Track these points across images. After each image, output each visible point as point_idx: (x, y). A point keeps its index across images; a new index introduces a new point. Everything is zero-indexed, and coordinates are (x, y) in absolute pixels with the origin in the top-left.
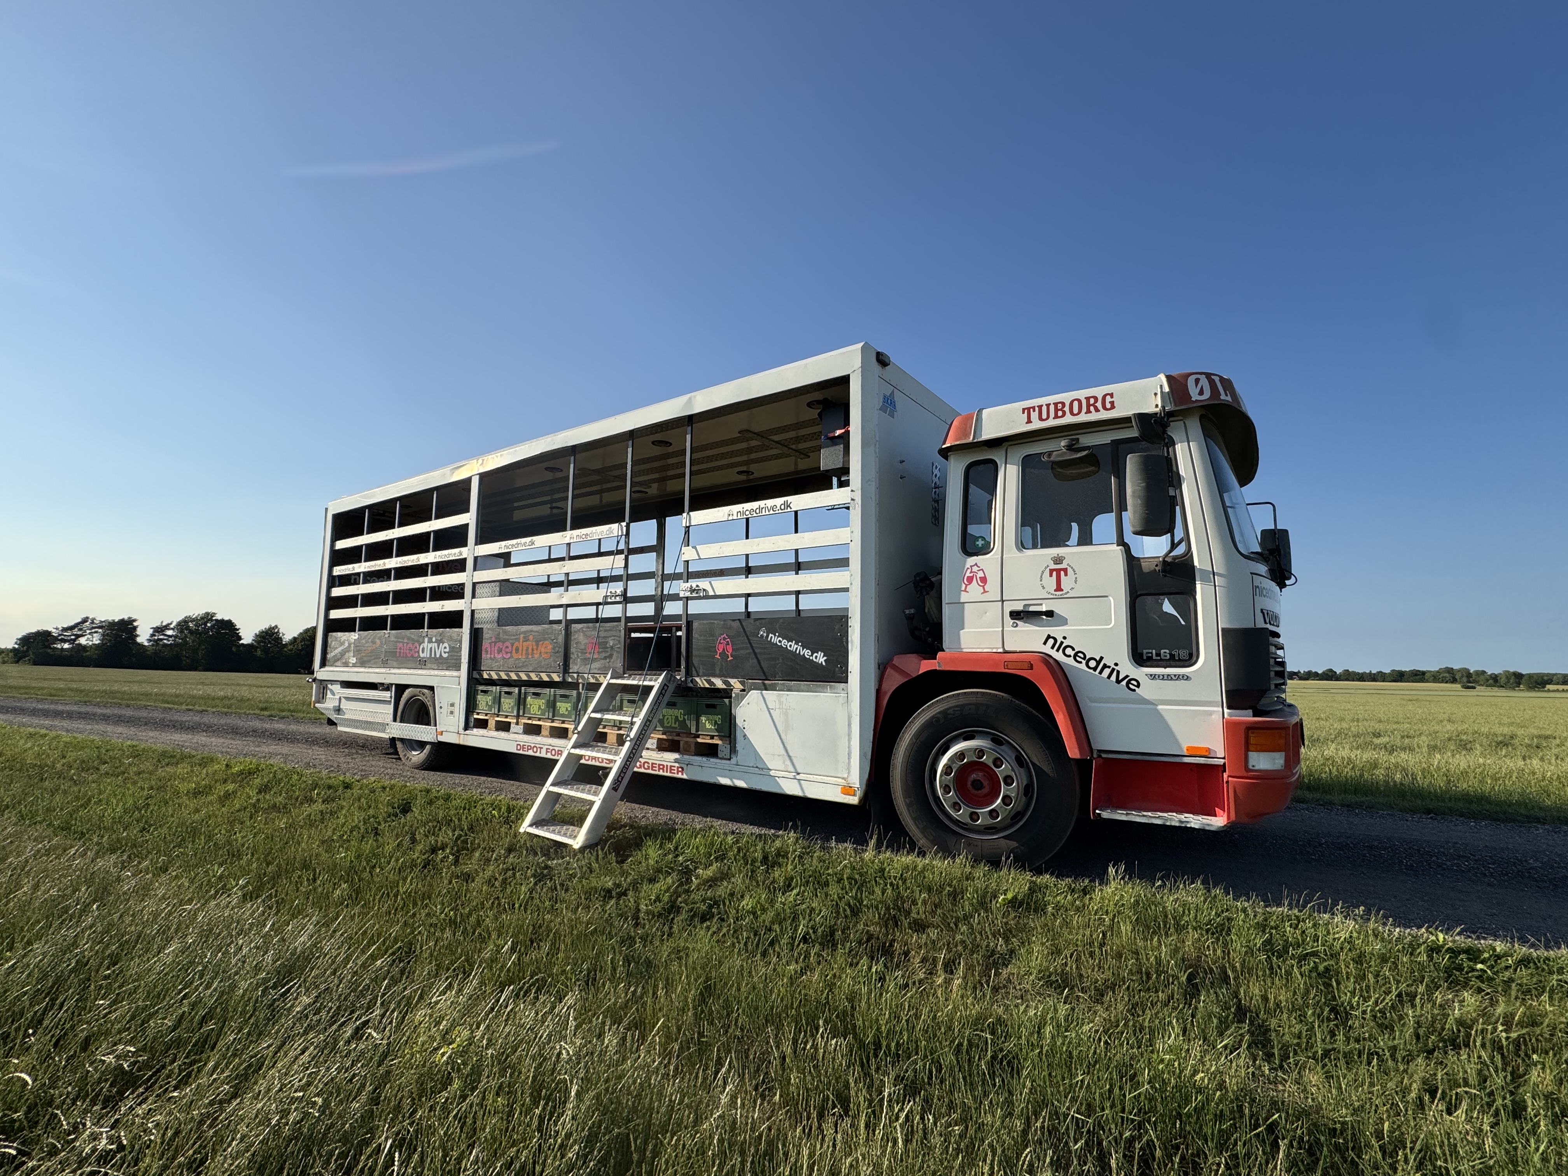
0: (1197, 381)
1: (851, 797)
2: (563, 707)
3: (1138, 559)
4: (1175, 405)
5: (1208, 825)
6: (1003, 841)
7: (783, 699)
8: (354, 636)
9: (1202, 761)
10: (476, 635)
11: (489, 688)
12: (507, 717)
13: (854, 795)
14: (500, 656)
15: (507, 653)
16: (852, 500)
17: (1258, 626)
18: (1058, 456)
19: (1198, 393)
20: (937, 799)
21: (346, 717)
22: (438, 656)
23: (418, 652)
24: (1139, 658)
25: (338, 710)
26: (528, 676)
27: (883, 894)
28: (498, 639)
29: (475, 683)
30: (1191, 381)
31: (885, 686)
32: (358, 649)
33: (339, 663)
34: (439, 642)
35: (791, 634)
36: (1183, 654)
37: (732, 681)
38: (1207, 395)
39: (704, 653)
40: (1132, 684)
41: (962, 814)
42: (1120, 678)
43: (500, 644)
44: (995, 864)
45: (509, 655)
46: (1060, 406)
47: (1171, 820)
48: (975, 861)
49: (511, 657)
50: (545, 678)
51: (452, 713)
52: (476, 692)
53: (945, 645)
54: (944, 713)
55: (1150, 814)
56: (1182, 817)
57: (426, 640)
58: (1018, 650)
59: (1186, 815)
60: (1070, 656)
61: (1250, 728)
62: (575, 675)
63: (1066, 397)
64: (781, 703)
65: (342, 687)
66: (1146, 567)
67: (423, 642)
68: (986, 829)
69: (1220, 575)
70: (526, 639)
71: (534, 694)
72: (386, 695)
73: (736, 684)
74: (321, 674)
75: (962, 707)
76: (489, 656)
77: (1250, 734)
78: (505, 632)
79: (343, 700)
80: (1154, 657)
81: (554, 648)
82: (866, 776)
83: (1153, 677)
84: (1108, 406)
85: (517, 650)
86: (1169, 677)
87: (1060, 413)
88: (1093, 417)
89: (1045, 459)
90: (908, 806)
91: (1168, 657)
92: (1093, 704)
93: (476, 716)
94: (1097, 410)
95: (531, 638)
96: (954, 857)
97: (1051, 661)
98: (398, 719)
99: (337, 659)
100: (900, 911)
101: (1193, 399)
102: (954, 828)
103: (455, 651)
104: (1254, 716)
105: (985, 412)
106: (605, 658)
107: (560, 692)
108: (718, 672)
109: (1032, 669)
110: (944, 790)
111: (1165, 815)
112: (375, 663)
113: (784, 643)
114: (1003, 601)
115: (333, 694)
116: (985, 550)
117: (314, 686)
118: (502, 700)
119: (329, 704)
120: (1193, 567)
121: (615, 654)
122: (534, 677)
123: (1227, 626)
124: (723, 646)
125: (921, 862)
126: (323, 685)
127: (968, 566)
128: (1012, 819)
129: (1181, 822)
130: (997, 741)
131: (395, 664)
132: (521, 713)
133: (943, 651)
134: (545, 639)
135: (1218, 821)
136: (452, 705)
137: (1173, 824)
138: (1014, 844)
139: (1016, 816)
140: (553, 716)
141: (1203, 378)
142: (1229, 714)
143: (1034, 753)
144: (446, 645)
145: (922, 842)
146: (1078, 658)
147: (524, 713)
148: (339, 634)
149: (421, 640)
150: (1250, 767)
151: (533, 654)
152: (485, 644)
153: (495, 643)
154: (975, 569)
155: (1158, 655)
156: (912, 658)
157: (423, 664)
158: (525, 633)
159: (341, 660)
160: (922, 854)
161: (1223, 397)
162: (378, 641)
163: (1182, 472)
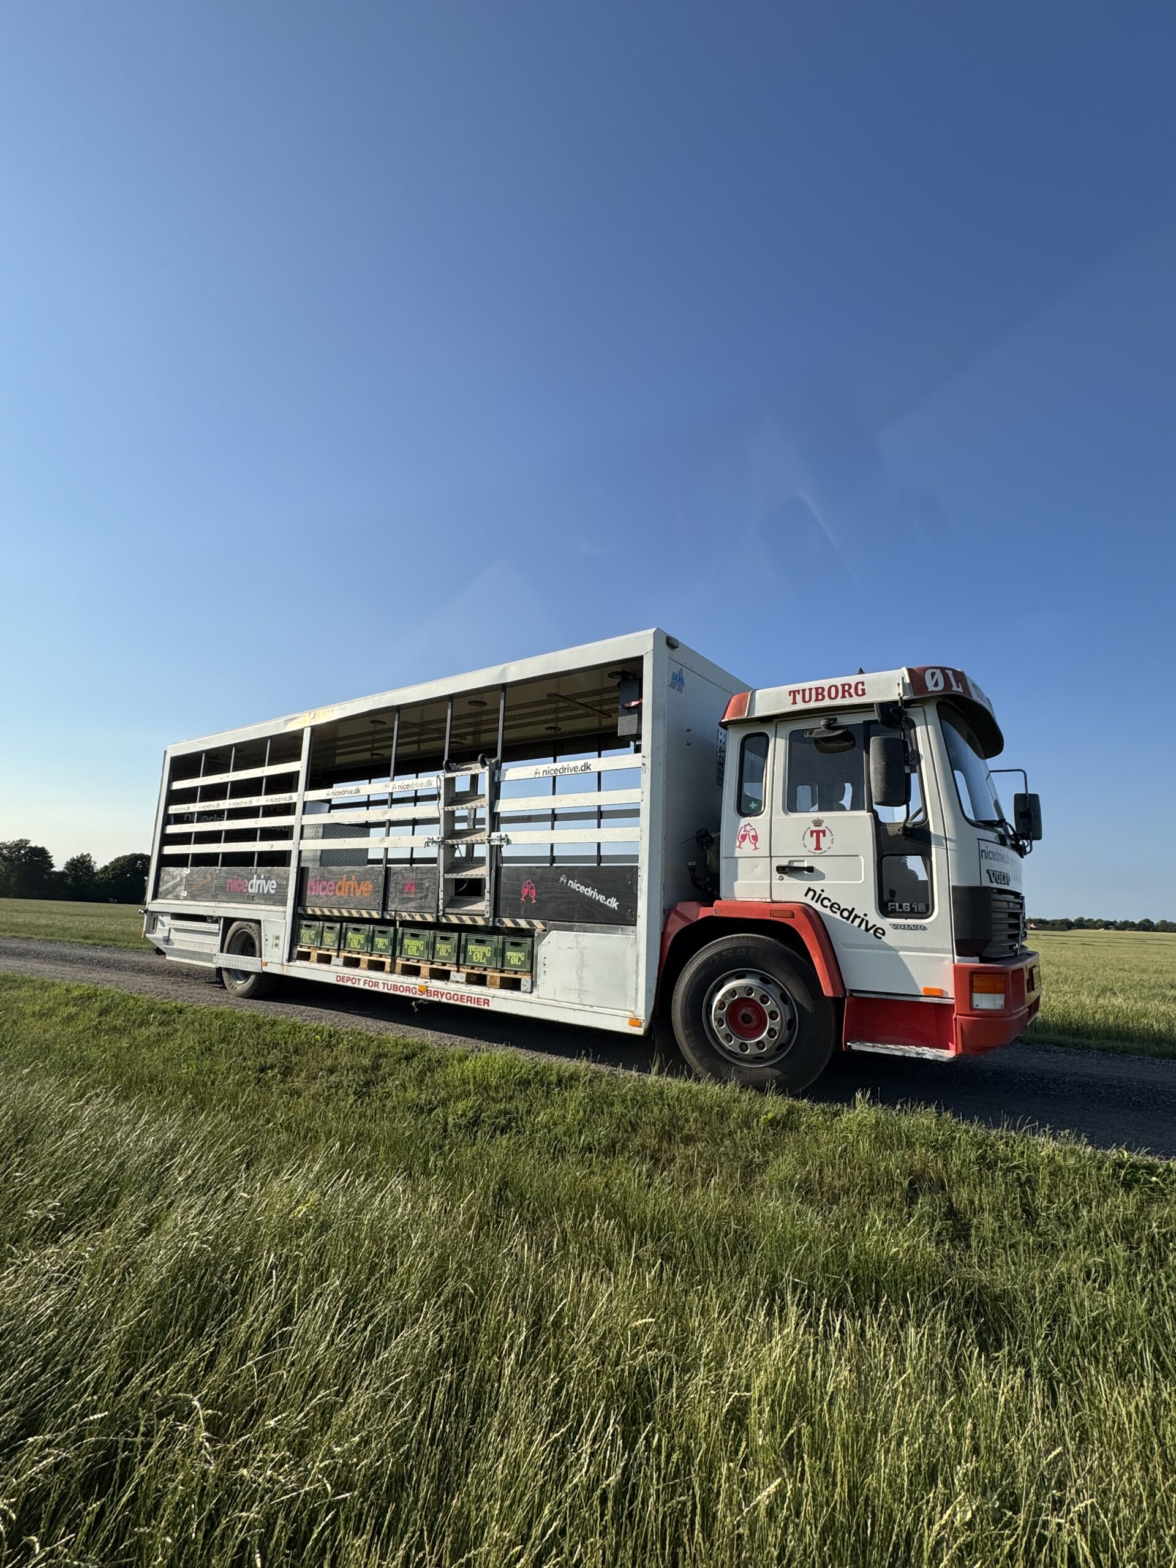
0: (933, 674)
1: (638, 1029)
2: (381, 942)
3: (884, 824)
4: (915, 695)
5: (941, 1057)
6: (769, 1070)
7: (580, 939)
8: (186, 871)
9: (936, 1000)
10: (302, 873)
11: (313, 923)
12: (328, 950)
13: (640, 1026)
14: (324, 894)
15: (330, 891)
16: (643, 764)
17: (984, 885)
18: (818, 733)
19: (934, 685)
20: (712, 1031)
21: (175, 946)
22: (265, 892)
23: (247, 888)
24: (885, 909)
25: (167, 940)
26: (349, 912)
27: (660, 1113)
28: (322, 877)
29: (299, 918)
30: (928, 674)
31: (669, 929)
32: (189, 883)
33: (170, 896)
34: (267, 879)
35: (587, 881)
36: (921, 907)
37: (536, 922)
38: (941, 686)
39: (510, 896)
40: (878, 932)
41: (733, 1045)
42: (869, 926)
43: (324, 883)
44: (761, 1089)
45: (332, 893)
46: (820, 691)
47: (910, 1052)
48: (743, 1087)
49: (335, 894)
50: (365, 915)
51: (277, 945)
52: (300, 926)
53: (722, 895)
54: (719, 954)
55: (893, 1046)
56: (920, 1050)
57: (255, 876)
58: (784, 900)
59: (924, 1048)
60: (826, 907)
61: (974, 972)
62: (393, 913)
63: (825, 683)
64: (578, 943)
65: (173, 918)
66: (891, 831)
67: (252, 879)
68: (755, 1058)
69: (951, 840)
70: (349, 879)
71: (355, 929)
72: (215, 927)
73: (538, 924)
74: (153, 906)
75: (734, 949)
76: (313, 893)
77: (975, 978)
78: (330, 872)
79: (172, 931)
80: (898, 910)
81: (374, 888)
82: (651, 1009)
83: (896, 927)
84: (860, 692)
85: (340, 888)
86: (909, 927)
87: (820, 697)
88: (848, 701)
89: (807, 735)
90: (687, 1037)
91: (909, 910)
92: (846, 950)
93: (299, 949)
94: (851, 696)
95: (353, 877)
96: (725, 1083)
97: (811, 912)
98: (225, 950)
99: (168, 892)
100: (674, 1127)
101: (930, 690)
102: (727, 1057)
103: (282, 888)
104: (980, 962)
105: (758, 693)
106: (421, 898)
107: (378, 928)
108: (522, 913)
109: (793, 917)
110: (718, 1023)
111: (906, 1047)
112: (205, 897)
113: (582, 889)
114: (771, 857)
115: (163, 924)
116: (757, 812)
117: (146, 917)
118: (325, 934)
119: (159, 934)
120: (929, 833)
121: (430, 894)
122: (355, 914)
123: (955, 884)
124: (527, 890)
125: (695, 1087)
126: (154, 917)
127: (742, 825)
128: (777, 1049)
129: (918, 1053)
130: (765, 980)
131: (224, 898)
132: (342, 947)
133: (720, 899)
134: (367, 879)
135: (948, 1054)
136: (277, 938)
137: (912, 1055)
138: (777, 1072)
139: (781, 1047)
140: (372, 950)
141: (938, 672)
142: (959, 961)
143: (796, 992)
144: (274, 882)
145: (699, 1069)
146: (834, 909)
147: (344, 947)
148: (172, 869)
149: (250, 877)
150: (975, 1007)
151: (355, 893)
152: (310, 882)
153: (320, 881)
154: (748, 828)
155: (901, 907)
156: (693, 905)
157: (251, 899)
158: (348, 873)
159: (172, 892)
160: (698, 1080)
161: (955, 688)
162: (209, 877)
163: (921, 751)
